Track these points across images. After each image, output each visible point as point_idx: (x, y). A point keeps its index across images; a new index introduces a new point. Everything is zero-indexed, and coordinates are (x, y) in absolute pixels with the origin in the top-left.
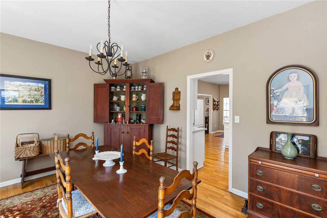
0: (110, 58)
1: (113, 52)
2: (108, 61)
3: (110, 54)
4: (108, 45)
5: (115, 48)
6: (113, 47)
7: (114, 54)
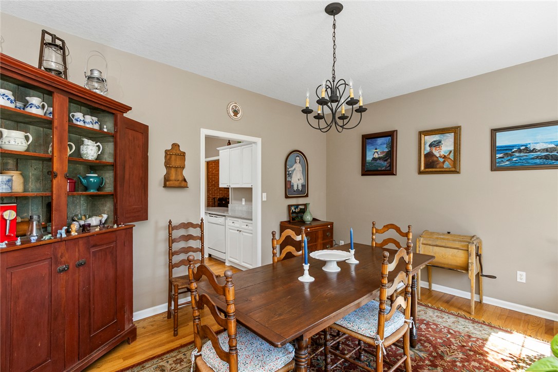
0: (334, 105)
1: (338, 95)
2: (332, 110)
3: (334, 99)
4: (331, 87)
5: (341, 88)
6: (338, 88)
7: (341, 98)
